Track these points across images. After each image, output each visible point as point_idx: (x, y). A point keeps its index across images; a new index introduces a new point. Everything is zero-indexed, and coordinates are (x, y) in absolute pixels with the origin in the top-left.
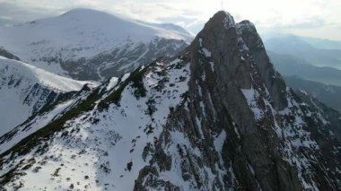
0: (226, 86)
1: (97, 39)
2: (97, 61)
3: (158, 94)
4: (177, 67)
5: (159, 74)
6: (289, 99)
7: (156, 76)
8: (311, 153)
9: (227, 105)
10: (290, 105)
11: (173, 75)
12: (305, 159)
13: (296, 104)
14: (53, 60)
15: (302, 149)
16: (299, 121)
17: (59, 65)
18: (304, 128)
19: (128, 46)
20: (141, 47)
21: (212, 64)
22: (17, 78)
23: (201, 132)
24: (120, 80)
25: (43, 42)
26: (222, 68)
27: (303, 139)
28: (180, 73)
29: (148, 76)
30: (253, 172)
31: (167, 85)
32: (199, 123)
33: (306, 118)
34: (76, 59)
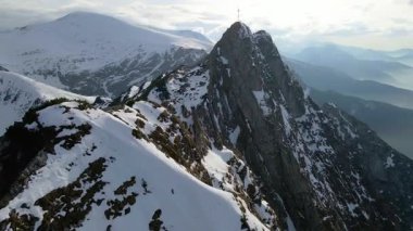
0: (240, 89)
1: (103, 48)
2: (102, 74)
3: (181, 96)
4: (197, 74)
5: (181, 80)
6: (306, 107)
7: (178, 82)
8: (326, 157)
9: (241, 105)
10: (307, 112)
11: (194, 81)
12: (320, 163)
13: (314, 112)
14: (50, 73)
15: (318, 154)
16: (316, 127)
17: (57, 79)
18: (321, 134)
19: (139, 57)
20: (155, 58)
21: (229, 70)
22: (14, 93)
23: (218, 127)
24: (141, 88)
25: (37, 52)
26: (237, 74)
27: (319, 144)
28: (200, 79)
29: (171, 82)
30: (262, 159)
31: (188, 89)
32: (216, 120)
33: (322, 125)
34: (78, 72)
